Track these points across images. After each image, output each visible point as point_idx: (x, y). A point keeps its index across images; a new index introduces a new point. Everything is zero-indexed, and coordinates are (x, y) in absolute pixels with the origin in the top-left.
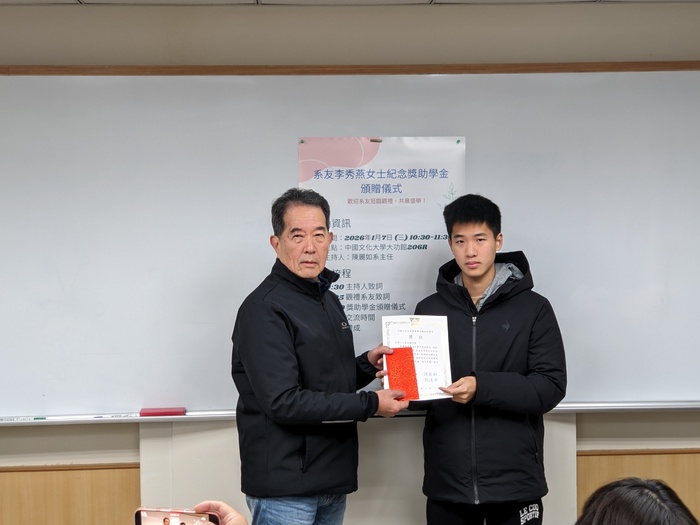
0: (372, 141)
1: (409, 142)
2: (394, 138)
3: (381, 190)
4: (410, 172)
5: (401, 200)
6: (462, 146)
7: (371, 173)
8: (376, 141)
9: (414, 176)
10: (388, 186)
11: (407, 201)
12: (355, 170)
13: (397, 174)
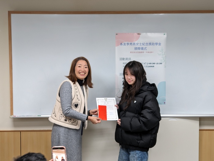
0: (138, 34)
1: (149, 34)
2: (145, 33)
3: (141, 49)
4: (149, 43)
5: (146, 52)
6: (166, 36)
7: (137, 44)
9: (151, 45)
10: (143, 48)
11: (148, 52)
12: (133, 43)
13: (146, 44)
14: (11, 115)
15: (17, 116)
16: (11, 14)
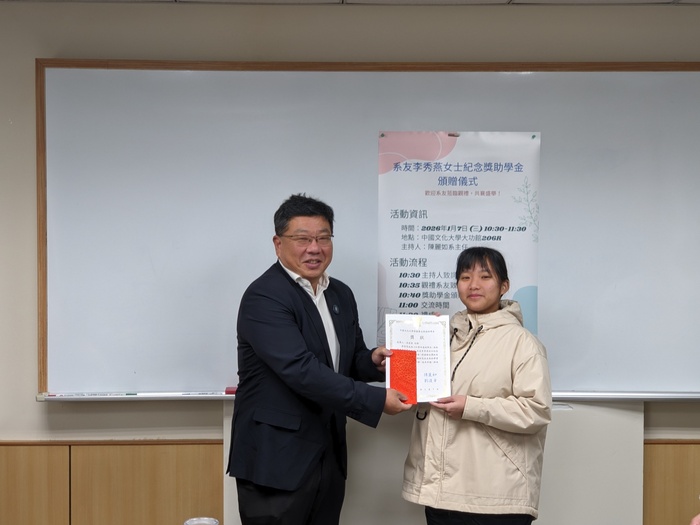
0: (450, 135)
1: (485, 137)
2: (472, 133)
3: (458, 182)
4: (486, 165)
5: (477, 193)
6: (537, 141)
7: (448, 166)
8: (453, 135)
9: (490, 169)
10: (464, 178)
11: (482, 193)
12: (433, 163)
13: (474, 168)
14: (40, 392)
15: (58, 396)
16: (44, 67)
